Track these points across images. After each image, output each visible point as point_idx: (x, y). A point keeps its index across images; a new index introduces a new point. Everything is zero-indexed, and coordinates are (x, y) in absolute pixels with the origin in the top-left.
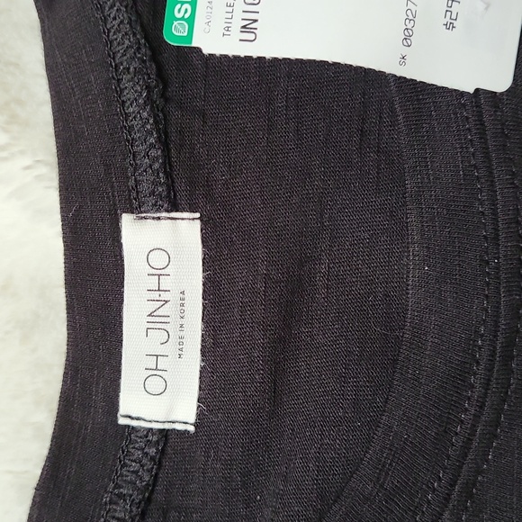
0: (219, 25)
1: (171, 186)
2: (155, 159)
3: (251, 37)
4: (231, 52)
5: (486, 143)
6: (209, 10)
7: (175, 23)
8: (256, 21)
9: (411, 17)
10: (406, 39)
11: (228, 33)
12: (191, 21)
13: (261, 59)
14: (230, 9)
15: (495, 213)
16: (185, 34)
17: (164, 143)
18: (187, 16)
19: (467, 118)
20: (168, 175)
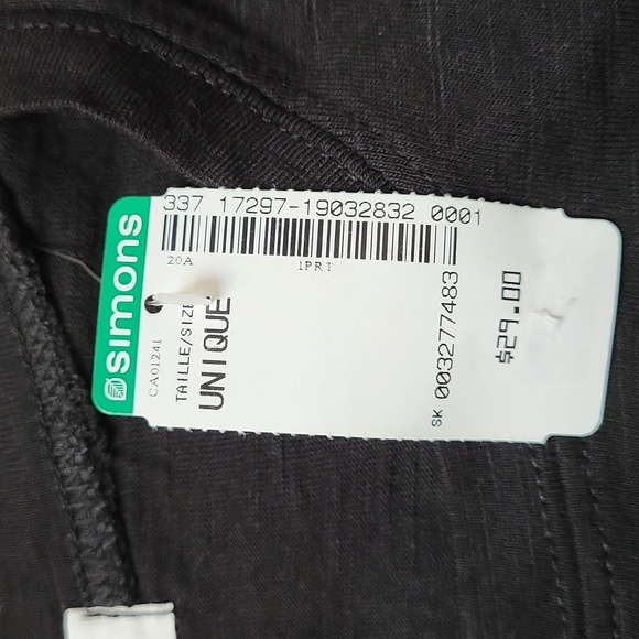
0: (169, 383)
1: (130, 571)
2: (106, 536)
3: (215, 401)
4: (188, 425)
5: (565, 509)
6: (156, 361)
7: (109, 381)
8: (222, 376)
9: (446, 356)
10: (439, 388)
11: (183, 396)
12: (130, 378)
13: (231, 435)
14: (184, 359)
15: (580, 612)
16: (124, 398)
17: (116, 514)
18: (124, 370)
19: (538, 471)
20: (126, 557)
